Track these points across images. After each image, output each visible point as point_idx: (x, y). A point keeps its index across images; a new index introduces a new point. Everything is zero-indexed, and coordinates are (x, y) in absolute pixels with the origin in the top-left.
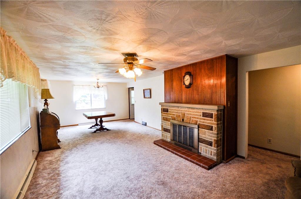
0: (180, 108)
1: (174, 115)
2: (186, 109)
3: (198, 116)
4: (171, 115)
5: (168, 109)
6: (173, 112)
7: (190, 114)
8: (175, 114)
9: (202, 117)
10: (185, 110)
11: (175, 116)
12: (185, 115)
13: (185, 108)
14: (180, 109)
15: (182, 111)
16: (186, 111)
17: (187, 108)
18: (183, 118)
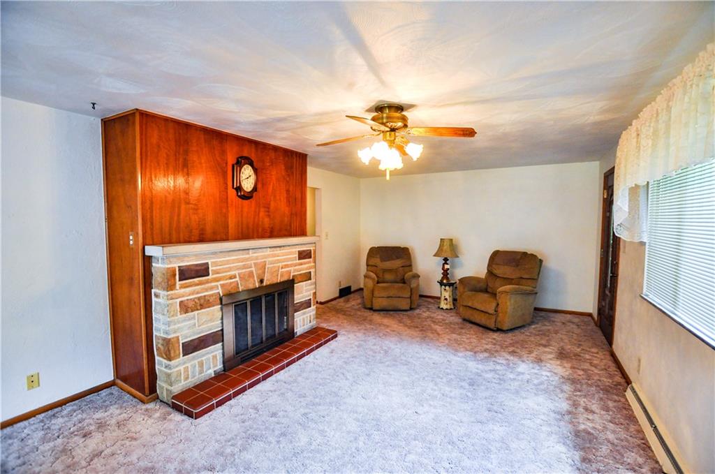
0: (254, 251)
1: (235, 277)
2: (268, 252)
3: (293, 261)
4: (222, 282)
5: (207, 263)
6: (230, 269)
7: (278, 260)
8: (236, 272)
9: (298, 261)
10: (266, 254)
11: (237, 279)
12: (267, 266)
13: (265, 250)
14: (251, 255)
15: (257, 258)
16: (269, 256)
17: (270, 247)
18: (261, 278)
